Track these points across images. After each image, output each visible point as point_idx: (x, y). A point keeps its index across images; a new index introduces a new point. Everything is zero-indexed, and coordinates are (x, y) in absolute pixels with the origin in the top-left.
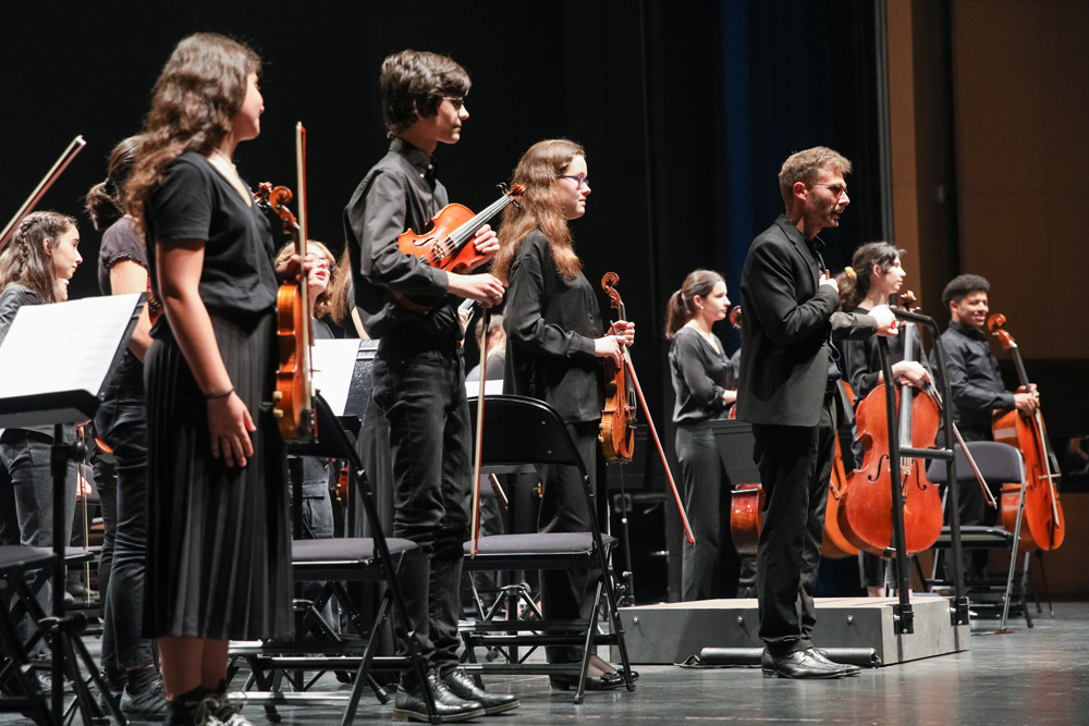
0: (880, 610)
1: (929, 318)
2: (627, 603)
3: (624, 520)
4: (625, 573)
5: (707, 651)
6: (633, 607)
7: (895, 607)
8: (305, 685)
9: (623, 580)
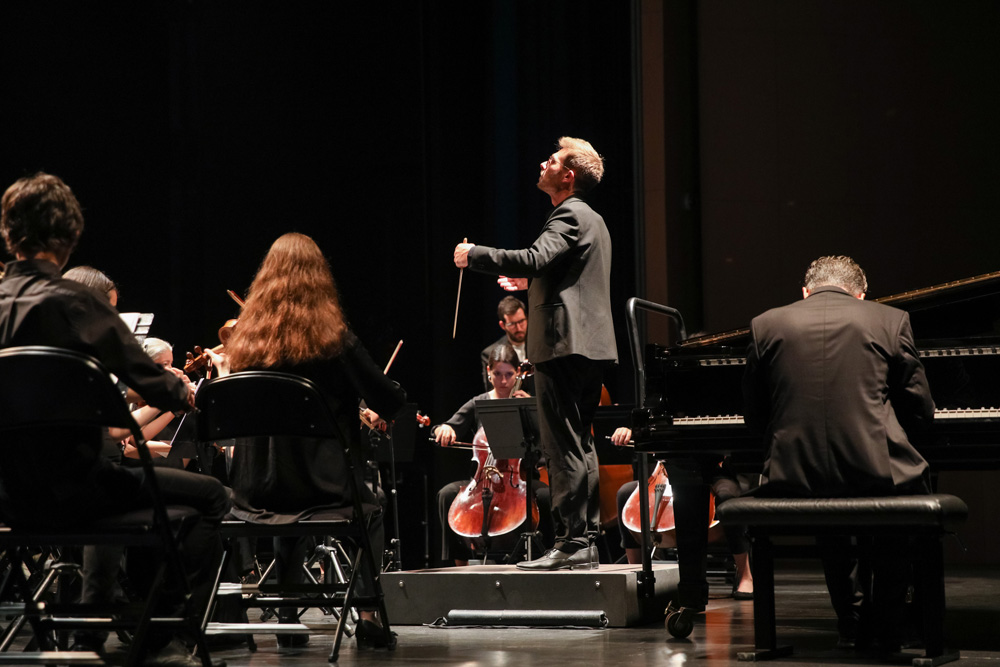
0: (624, 576)
1: (675, 310)
2: (394, 568)
3: (394, 491)
4: (393, 540)
5: (453, 613)
6: (400, 572)
7: (638, 573)
8: (69, 646)
9: (392, 547)
